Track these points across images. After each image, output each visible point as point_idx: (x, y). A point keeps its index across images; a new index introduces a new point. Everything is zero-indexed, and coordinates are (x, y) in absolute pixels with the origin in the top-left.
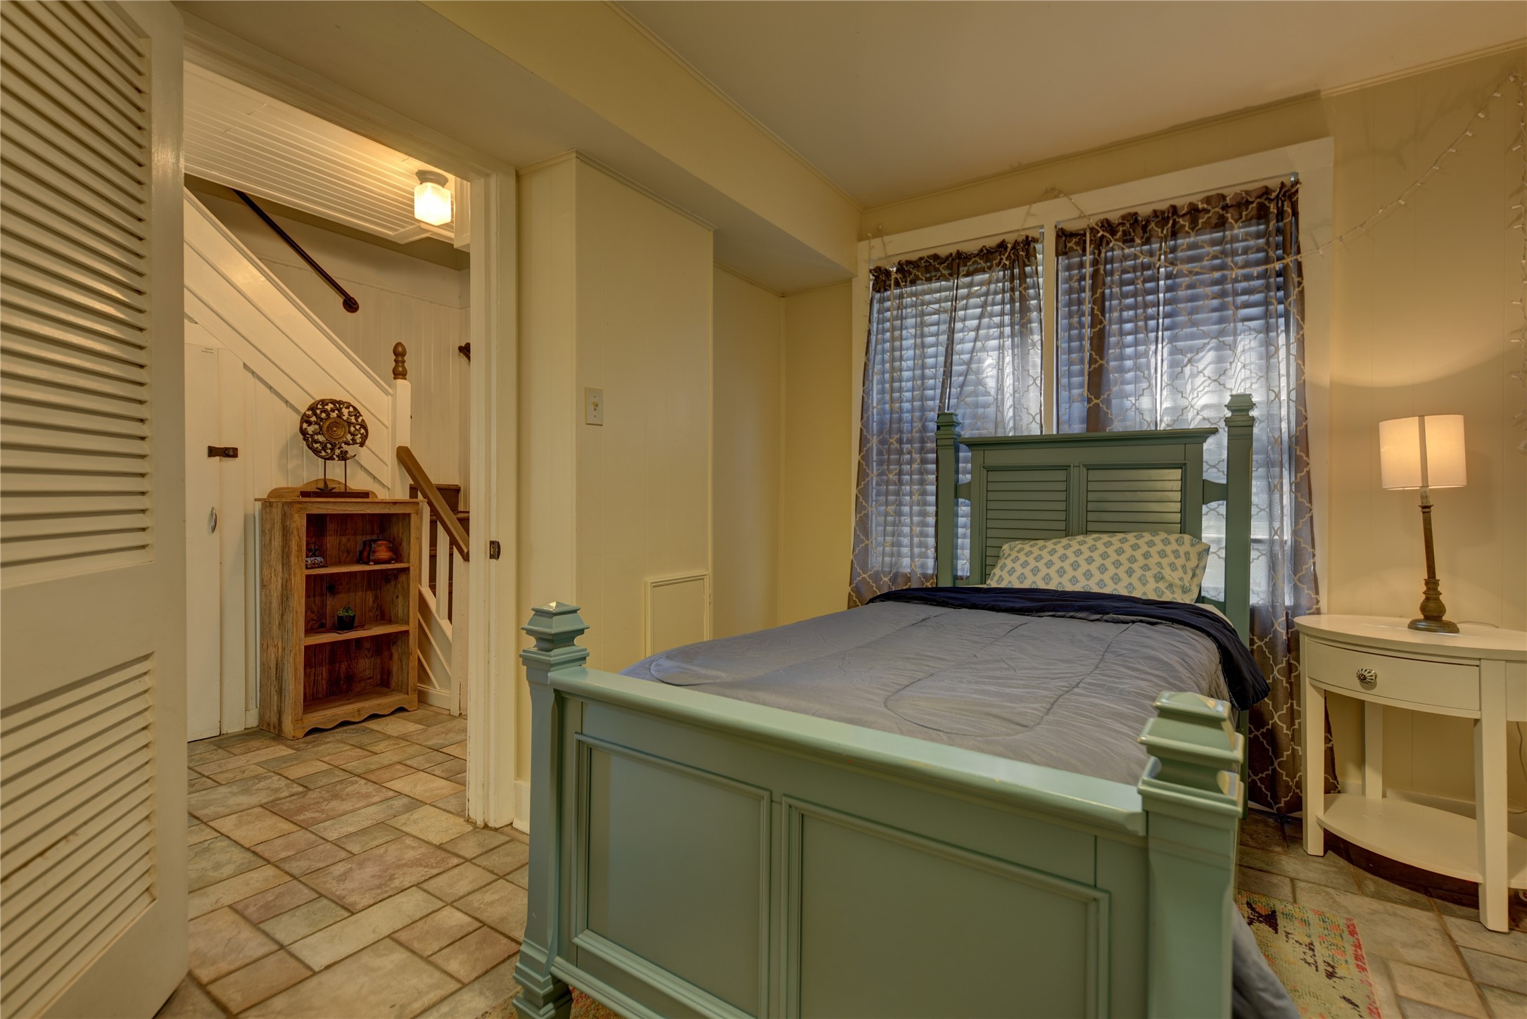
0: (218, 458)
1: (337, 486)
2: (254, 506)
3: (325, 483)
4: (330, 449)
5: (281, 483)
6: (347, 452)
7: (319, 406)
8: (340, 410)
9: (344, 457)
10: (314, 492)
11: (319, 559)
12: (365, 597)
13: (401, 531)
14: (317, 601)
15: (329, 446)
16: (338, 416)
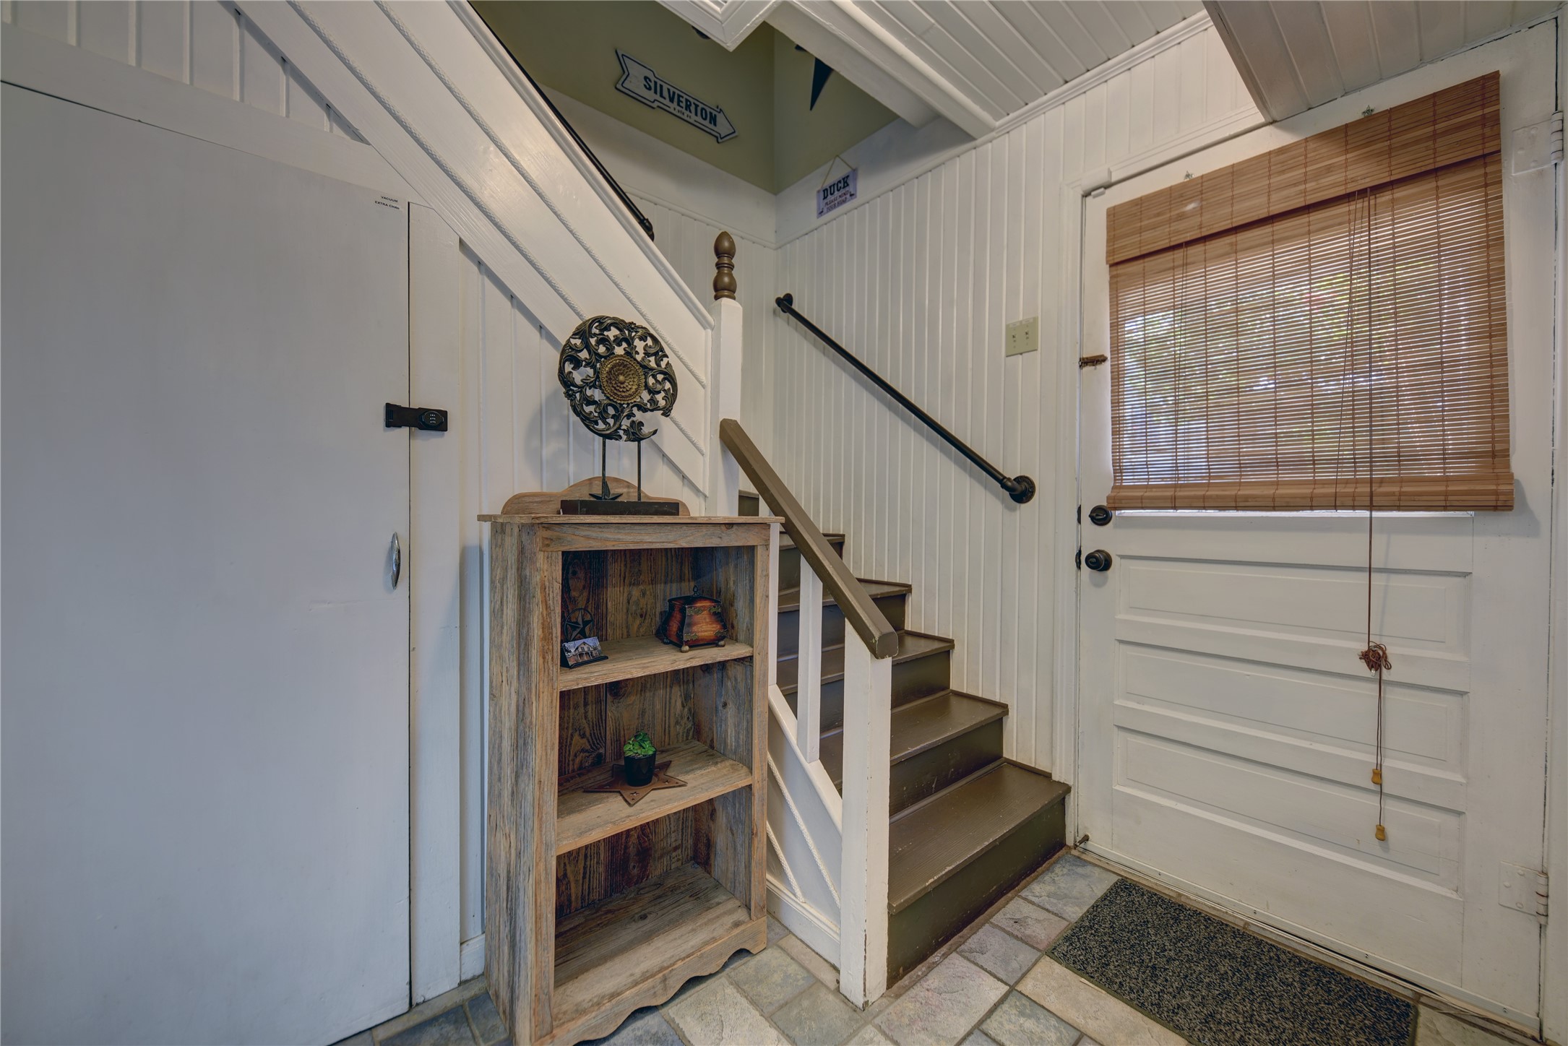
0: (405, 430)
1: (625, 490)
2: (481, 532)
3: (605, 485)
4: (613, 417)
5: (529, 485)
6: (641, 424)
7: (595, 331)
8: (629, 342)
9: (636, 434)
10: (583, 503)
11: (592, 642)
12: (670, 698)
13: (732, 579)
14: (590, 714)
15: (611, 411)
16: (628, 353)
